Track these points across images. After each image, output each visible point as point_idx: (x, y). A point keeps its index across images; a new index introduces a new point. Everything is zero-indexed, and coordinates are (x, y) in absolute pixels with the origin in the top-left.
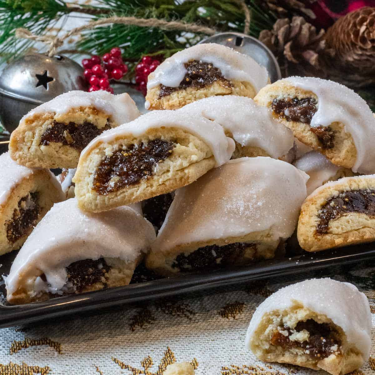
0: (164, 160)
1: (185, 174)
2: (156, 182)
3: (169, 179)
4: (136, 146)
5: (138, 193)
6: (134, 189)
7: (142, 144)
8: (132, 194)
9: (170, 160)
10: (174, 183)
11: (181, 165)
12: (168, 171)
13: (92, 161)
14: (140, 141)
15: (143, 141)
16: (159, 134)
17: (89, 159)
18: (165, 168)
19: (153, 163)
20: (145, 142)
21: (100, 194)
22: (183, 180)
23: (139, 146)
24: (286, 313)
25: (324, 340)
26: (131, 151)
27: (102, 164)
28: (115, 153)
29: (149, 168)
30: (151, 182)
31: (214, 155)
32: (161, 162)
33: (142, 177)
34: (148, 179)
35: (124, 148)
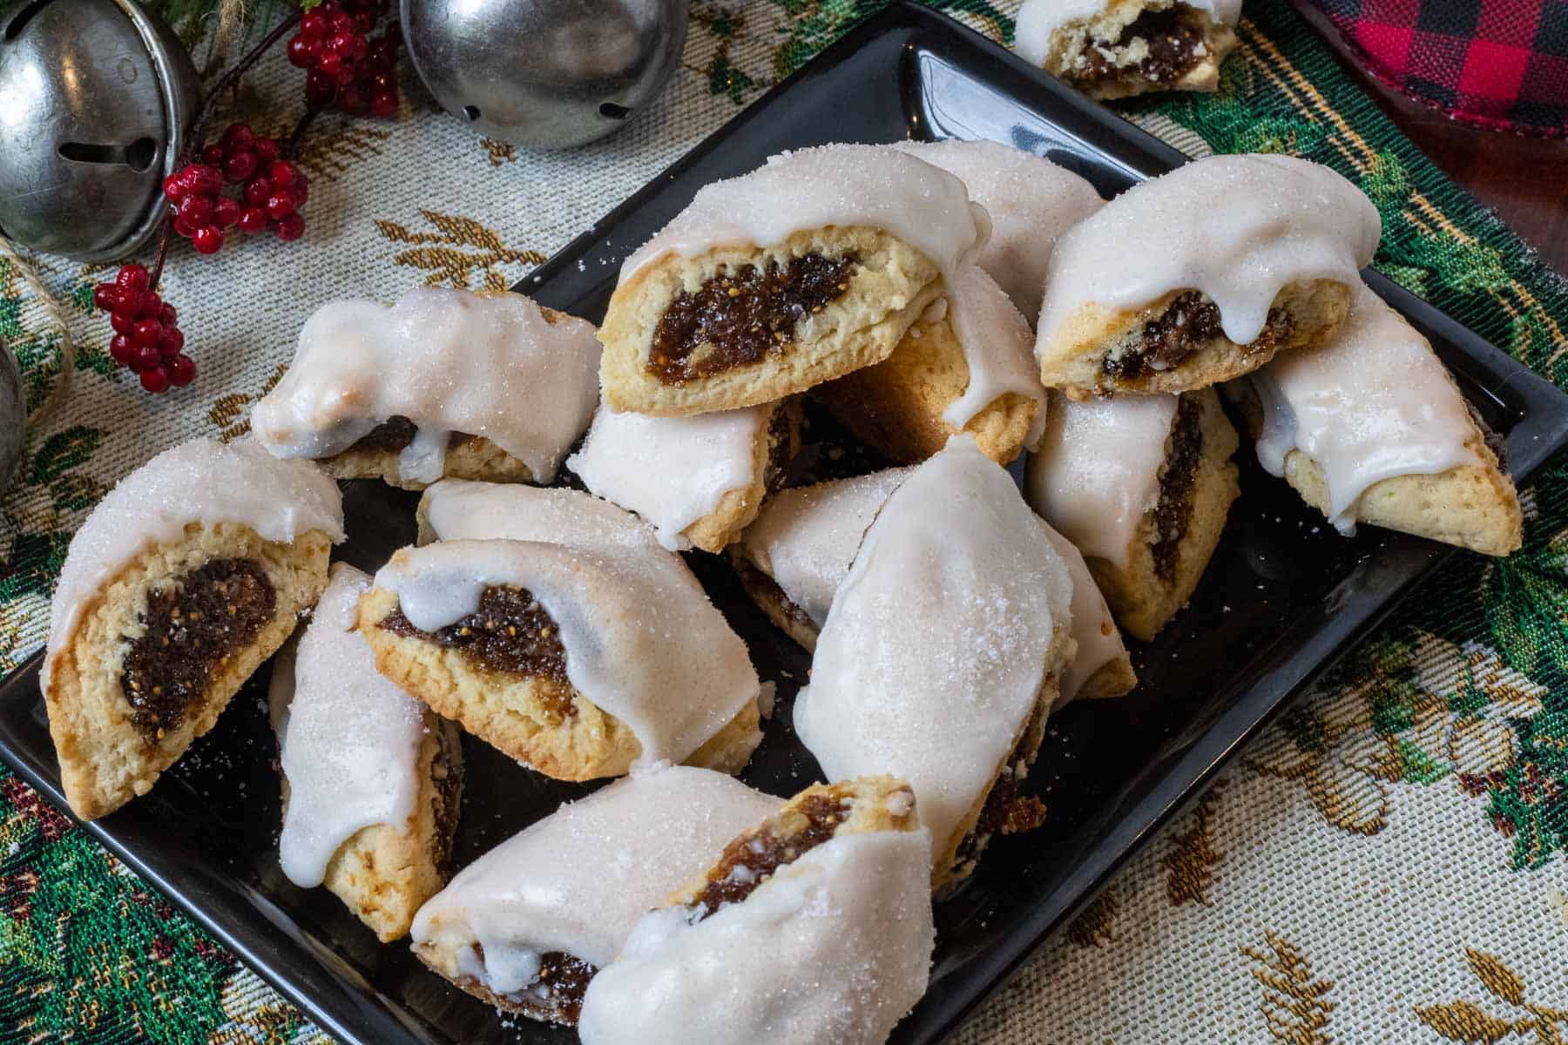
0: (824, 307)
1: (873, 339)
2: (804, 360)
3: (834, 353)
4: (760, 270)
5: (759, 384)
6: (748, 375)
7: (775, 264)
8: (742, 387)
9: (840, 305)
10: (845, 360)
11: (867, 317)
12: (834, 331)
13: (650, 298)
14: (771, 257)
15: (777, 259)
16: (817, 242)
17: (641, 292)
18: (826, 328)
19: (799, 315)
20: (781, 260)
21: (666, 383)
22: (866, 353)
23: (766, 271)
24: (1096, 19)
25: (1176, 42)
26: (748, 284)
27: (673, 309)
28: (707, 285)
29: (789, 327)
30: (792, 359)
31: (943, 272)
32: (818, 313)
33: (769, 347)
34: (784, 354)
35: (731, 272)
